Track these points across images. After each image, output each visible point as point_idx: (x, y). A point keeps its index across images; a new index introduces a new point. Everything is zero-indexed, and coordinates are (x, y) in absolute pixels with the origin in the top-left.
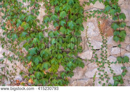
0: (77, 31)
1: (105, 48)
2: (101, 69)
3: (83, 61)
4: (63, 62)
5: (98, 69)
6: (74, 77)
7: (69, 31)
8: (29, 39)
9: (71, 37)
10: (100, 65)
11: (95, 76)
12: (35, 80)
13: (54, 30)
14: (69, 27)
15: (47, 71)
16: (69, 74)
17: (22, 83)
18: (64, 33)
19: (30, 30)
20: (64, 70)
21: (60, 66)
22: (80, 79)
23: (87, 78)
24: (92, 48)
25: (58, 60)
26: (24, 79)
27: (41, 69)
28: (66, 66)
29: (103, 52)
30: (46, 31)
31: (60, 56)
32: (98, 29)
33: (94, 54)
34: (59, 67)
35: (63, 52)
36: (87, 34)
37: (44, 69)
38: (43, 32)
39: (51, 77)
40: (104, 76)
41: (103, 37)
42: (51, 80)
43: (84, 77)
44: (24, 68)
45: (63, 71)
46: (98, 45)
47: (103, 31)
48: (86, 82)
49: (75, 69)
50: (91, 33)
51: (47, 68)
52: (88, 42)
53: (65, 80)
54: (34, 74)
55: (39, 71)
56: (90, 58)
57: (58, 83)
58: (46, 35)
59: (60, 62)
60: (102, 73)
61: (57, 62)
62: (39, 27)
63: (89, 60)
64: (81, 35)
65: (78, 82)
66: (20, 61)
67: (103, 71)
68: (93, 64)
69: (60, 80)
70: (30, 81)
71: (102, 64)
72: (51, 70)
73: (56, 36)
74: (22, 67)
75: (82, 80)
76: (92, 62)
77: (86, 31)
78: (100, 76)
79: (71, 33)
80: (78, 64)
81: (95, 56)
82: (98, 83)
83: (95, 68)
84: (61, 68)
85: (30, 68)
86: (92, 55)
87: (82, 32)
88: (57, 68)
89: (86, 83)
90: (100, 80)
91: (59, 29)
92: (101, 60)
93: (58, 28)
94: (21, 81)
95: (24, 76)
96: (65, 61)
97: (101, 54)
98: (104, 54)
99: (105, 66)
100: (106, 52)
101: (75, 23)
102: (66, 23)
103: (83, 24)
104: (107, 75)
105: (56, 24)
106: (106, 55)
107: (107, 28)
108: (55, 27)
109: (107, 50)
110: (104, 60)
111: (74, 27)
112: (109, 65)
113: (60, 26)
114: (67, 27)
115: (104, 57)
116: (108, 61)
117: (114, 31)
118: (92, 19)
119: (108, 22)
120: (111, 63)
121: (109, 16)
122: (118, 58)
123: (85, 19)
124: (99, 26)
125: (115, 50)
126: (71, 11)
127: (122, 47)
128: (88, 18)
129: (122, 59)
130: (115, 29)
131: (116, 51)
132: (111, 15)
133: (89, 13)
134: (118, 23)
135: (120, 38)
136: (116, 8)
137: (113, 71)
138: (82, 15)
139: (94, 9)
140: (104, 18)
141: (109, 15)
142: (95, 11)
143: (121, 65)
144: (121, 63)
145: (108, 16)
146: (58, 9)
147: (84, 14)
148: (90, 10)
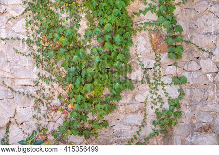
0: (125, 47)
1: (158, 67)
2: (153, 91)
3: (133, 82)
4: (108, 83)
5: (151, 92)
6: (121, 101)
7: (115, 47)
8: (68, 56)
9: (118, 54)
10: (152, 87)
11: (147, 100)
12: (76, 105)
13: (98, 46)
14: (115, 43)
15: (89, 94)
16: (115, 98)
17: (60, 108)
18: (110, 50)
19: (69, 47)
20: (110, 93)
21: (105, 89)
22: (129, 104)
23: (137, 102)
24: (142, 67)
25: (102, 81)
26: (62, 104)
27: (83, 92)
28: (113, 89)
29: (156, 71)
30: (89, 47)
31: (105, 76)
32: (150, 44)
33: (146, 74)
35: (108, 71)
36: (137, 51)
37: (86, 92)
38: (84, 48)
39: (95, 102)
40: (157, 100)
41: (156, 53)
42: (95, 105)
43: (134, 102)
44: (63, 91)
45: (109, 95)
46: (150, 63)
47: (155, 47)
48: (136, 106)
49: (123, 92)
50: (142, 49)
51: (89, 90)
52: (138, 60)
53: (111, 105)
54: (74, 98)
55: (81, 94)
56: (140, 79)
57: (103, 108)
58: (89, 51)
60: (155, 97)
62: (80, 43)
63: (139, 81)
64: (130, 51)
65: (126, 107)
66: (58, 83)
68: (144, 86)
69: (105, 105)
70: (70, 106)
71: (154, 86)
72: (94, 94)
73: (100, 53)
74: (61, 90)
75: (131, 105)
76: (143, 84)
77: (135, 47)
78: (152, 100)
79: (117, 50)
80: (126, 86)
81: (146, 76)
82: (150, 108)
83: (146, 90)
84: (107, 91)
85: (70, 91)
86: (142, 76)
87: (131, 47)
88: (102, 91)
89: (136, 108)
90: (153, 105)
91: (104, 45)
92: (154, 81)
93: (102, 43)
94: (60, 107)
95: (63, 100)
96: (112, 83)
97: (154, 74)
98: (157, 74)
99: (158, 88)
100: (160, 71)
101: (122, 38)
102: (111, 38)
103: (132, 39)
104: (161, 99)
105: (100, 39)
106: (160, 75)
107: (160, 43)
108: (99, 42)
109: (161, 69)
110: (157, 81)
111: (121, 42)
112: (164, 86)
113: (105, 41)
114: (112, 42)
115: (157, 77)
116: (162, 82)
117: (169, 46)
118: (143, 32)
119: (161, 36)
120: (166, 85)
121: (163, 29)
122: (174, 78)
123: (134, 32)
124: (151, 41)
125: (170, 69)
126: (117, 23)
127: (178, 65)
128: (138, 32)
129: (179, 80)
130: (169, 44)
131: (172, 70)
132: (165, 28)
133: (139, 25)
134: (174, 37)
135: (176, 54)
136: (171, 19)
137: (168, 93)
138: (131, 28)
139: (145, 21)
140: (157, 31)
141: (163, 27)
142: (146, 23)
143: (178, 87)
144: (178, 85)
145: (162, 29)
146: (102, 21)
147: (134, 27)
148: (141, 22)
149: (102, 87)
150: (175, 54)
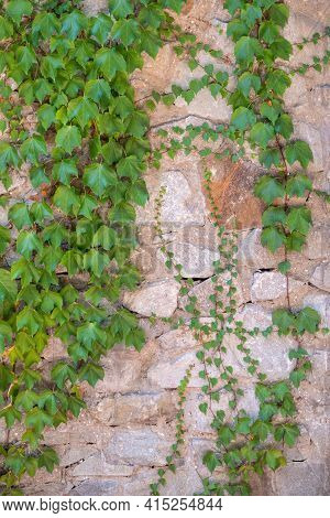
0: (120, 207)
1: (227, 275)
2: (209, 354)
3: (142, 322)
4: (62, 322)
5: (200, 355)
6: (105, 384)
7: (88, 205)
9: (97, 228)
10: (205, 338)
11: (188, 381)
13: (32, 198)
14: (89, 190)
16: (83, 372)
18: (71, 212)
20: (66, 355)
21: (50, 341)
22: (128, 394)
23: (153, 389)
24: (175, 273)
25: (42, 314)
28: (77, 341)
29: (219, 288)
31: (51, 300)
32: (203, 198)
33: (186, 297)
34: (46, 343)
35: (63, 283)
36: (160, 218)
39: (15, 382)
40: (221, 383)
41: (222, 229)
42: (15, 392)
43: (145, 387)
45: (62, 361)
46: (199, 260)
47: (220, 208)
48: (152, 402)
49: (109, 352)
50: (176, 213)
52: (163, 249)
53: (68, 395)
56: (169, 313)
57: (41, 405)
59: (51, 323)
60: (213, 372)
61: (38, 322)
63: (164, 320)
64: (138, 220)
65: (119, 403)
67: (219, 362)
68: (178, 336)
69: (49, 395)
71: (213, 336)
72: (13, 356)
73: (37, 221)
75: (134, 397)
76: (176, 328)
77: (154, 205)
78: (207, 383)
79: (96, 213)
80: (119, 334)
81: (188, 303)
82: (198, 410)
83: (186, 349)
84: (56, 348)
86: (175, 301)
87: (140, 207)
88: (39, 348)
89: (149, 407)
90: (206, 398)
91: (52, 194)
92: (213, 320)
93: (46, 189)
96: (73, 322)
97: (214, 298)
98: (223, 297)
99: (224, 344)
100: (233, 289)
101: (114, 175)
102: (76, 173)
103: (146, 178)
104: (232, 381)
105: (41, 177)
106: (233, 302)
107: (237, 195)
108: (36, 186)
109: (235, 283)
110: (223, 320)
111: (111, 189)
112: (244, 339)
113: (57, 184)
114: (80, 187)
115: (223, 309)
116: (239, 324)
117: (265, 208)
118: (180, 158)
119: (240, 174)
120: (251, 333)
121: (249, 150)
122: (276, 312)
123: (152, 158)
124: (207, 190)
125: (266, 284)
126: (99, 126)
127: (293, 270)
128: (166, 156)
129: (293, 320)
130: (267, 200)
131: (270, 286)
132: (253, 147)
133: (171, 135)
134: (282, 178)
135: (287, 235)
136: (274, 119)
137: (255, 362)
138: (142, 141)
139: (189, 121)
140: (227, 157)
141: (246, 144)
142: (194, 130)
143: (290, 342)
144: (290, 334)
145: (243, 149)
146: (49, 116)
147: (152, 140)
148: (175, 124)
149: (42, 335)
150: (285, 233)
